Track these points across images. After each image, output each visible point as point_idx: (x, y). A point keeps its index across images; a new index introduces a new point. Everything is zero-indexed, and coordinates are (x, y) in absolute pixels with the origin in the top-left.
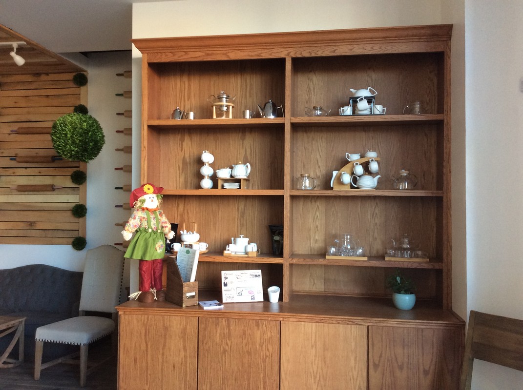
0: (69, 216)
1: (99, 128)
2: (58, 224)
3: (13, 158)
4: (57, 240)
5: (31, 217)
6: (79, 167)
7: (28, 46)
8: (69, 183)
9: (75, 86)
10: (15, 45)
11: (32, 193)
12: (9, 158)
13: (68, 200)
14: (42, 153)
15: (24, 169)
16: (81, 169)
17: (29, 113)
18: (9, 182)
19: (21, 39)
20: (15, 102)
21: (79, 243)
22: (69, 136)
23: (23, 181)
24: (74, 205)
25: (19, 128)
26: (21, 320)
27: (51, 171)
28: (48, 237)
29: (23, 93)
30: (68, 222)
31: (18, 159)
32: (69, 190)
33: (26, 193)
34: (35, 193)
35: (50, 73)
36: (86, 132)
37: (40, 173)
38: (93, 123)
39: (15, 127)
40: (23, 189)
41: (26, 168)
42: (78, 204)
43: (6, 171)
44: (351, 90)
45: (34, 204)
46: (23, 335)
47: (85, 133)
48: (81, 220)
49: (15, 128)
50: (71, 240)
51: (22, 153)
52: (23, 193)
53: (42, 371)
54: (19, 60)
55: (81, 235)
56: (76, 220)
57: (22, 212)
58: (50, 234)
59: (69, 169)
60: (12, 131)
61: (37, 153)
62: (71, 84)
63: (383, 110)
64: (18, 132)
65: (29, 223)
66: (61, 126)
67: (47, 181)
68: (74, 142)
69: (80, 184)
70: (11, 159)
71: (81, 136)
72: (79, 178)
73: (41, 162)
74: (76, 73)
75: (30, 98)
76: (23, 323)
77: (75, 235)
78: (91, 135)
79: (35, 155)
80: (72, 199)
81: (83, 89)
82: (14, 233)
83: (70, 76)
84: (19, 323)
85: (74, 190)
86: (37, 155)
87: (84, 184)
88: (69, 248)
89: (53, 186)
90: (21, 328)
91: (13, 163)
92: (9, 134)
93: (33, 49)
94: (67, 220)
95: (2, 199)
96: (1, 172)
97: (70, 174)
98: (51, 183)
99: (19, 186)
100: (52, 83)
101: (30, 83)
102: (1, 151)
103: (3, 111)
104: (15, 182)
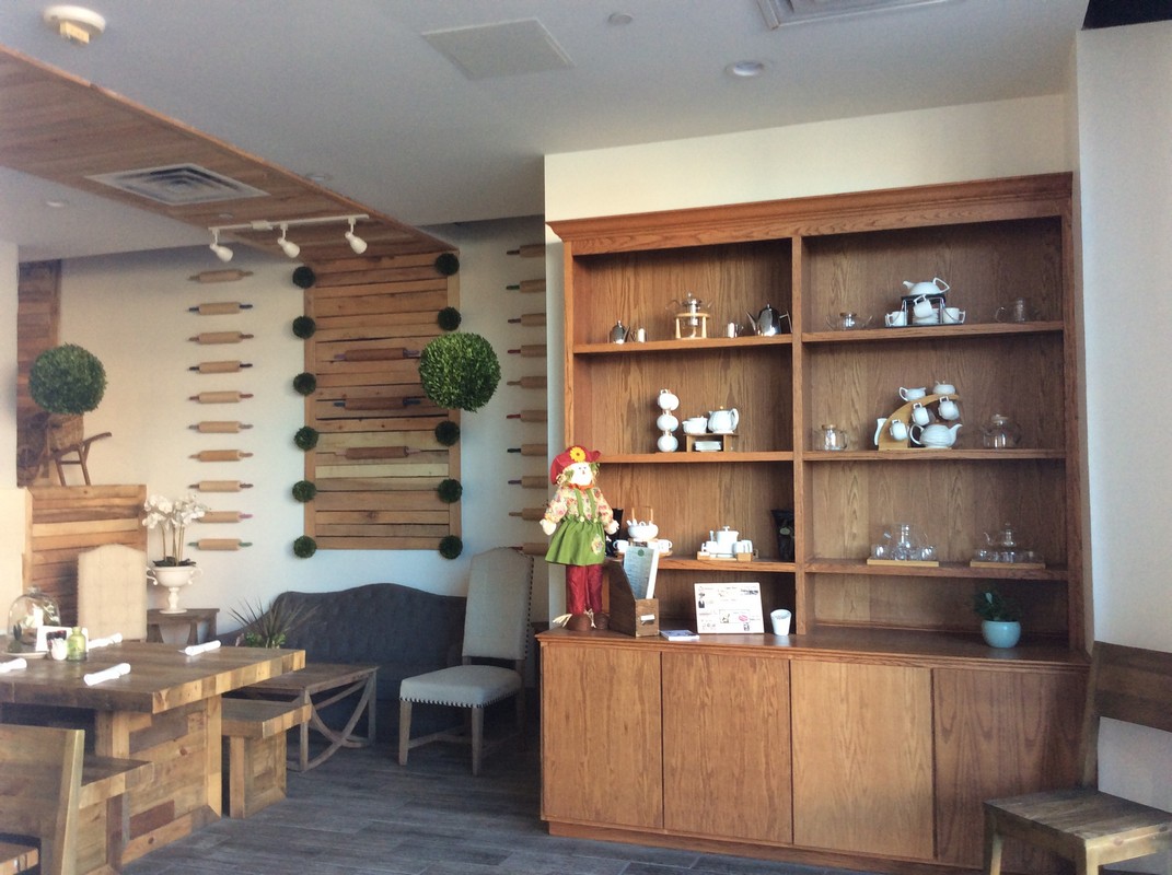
0: (432, 500)
1: (491, 354)
2: (415, 515)
3: (339, 403)
4: (414, 542)
5: (370, 502)
6: (446, 415)
7: (372, 220)
8: (431, 443)
9: (437, 275)
10: (352, 219)
11: (370, 461)
12: (334, 403)
13: (431, 473)
14: (386, 392)
15: (357, 420)
16: (451, 418)
17: (363, 324)
18: (335, 443)
19: (362, 211)
20: (340, 307)
21: (451, 547)
22: (446, 370)
23: (357, 441)
24: (441, 480)
25: (347, 351)
26: (372, 670)
27: (402, 423)
28: (398, 536)
29: (353, 290)
30: (430, 510)
31: (347, 404)
32: (432, 456)
33: (362, 461)
34: (377, 461)
35: (398, 255)
36: (471, 364)
37: (382, 426)
38: (482, 347)
39: (342, 349)
40: (356, 455)
41: (361, 418)
42: (447, 479)
43: (328, 424)
44: (906, 283)
45: (378, 481)
46: (375, 697)
47: (469, 365)
48: (452, 506)
49: (341, 352)
50: (437, 542)
51: (352, 393)
52: (355, 462)
53: (410, 751)
54: (359, 245)
55: (453, 533)
56: (445, 506)
57: (354, 494)
58: (401, 531)
59: (432, 419)
60: (336, 357)
61: (378, 393)
62: (432, 273)
63: (961, 316)
64: (345, 358)
65: (366, 514)
66: (434, 355)
67: (395, 440)
68: (453, 380)
69: (449, 445)
70: (337, 405)
71: (464, 370)
72: (449, 434)
73: (383, 409)
74: (440, 254)
75: (364, 298)
76: (375, 674)
77: (444, 532)
78: (480, 366)
79: (375, 396)
80: (437, 471)
81: (451, 280)
82: (343, 530)
83: (431, 258)
84: (368, 674)
85: (440, 455)
86: (380, 396)
87: (457, 444)
88: (433, 556)
89: (405, 448)
90: (372, 685)
91: (340, 412)
92: (332, 362)
93: (377, 223)
94: (429, 507)
95: (322, 472)
96: (317, 426)
97: (434, 427)
98: (402, 444)
99: (350, 449)
100: (400, 271)
101: (364, 272)
102: (318, 390)
103: (319, 323)
104: (343, 443)
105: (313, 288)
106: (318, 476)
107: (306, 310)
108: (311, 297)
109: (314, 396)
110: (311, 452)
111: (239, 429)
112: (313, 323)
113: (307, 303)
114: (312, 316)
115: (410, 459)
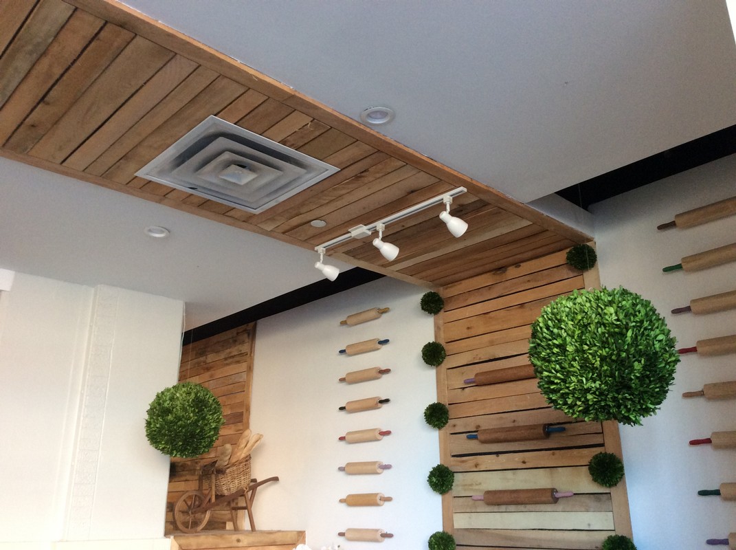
3: (472, 435)
6: (602, 445)
8: (586, 484)
10: (447, 198)
11: (512, 508)
12: (465, 435)
13: (590, 525)
14: (523, 419)
15: (494, 456)
16: (609, 449)
17: (492, 343)
18: (471, 485)
20: (468, 328)
23: (495, 482)
24: (603, 537)
25: (477, 375)
27: (545, 458)
29: (480, 309)
31: (481, 437)
32: (589, 502)
33: (503, 508)
34: (521, 508)
37: (524, 462)
39: (471, 373)
40: (498, 500)
41: (497, 453)
42: (613, 534)
43: (463, 462)
45: (522, 534)
49: (472, 376)
51: (487, 423)
52: (496, 508)
54: (457, 226)
59: (585, 451)
60: (466, 382)
61: (514, 421)
62: (565, 273)
67: (539, 480)
69: (610, 486)
70: (470, 438)
72: (609, 471)
74: (572, 247)
79: (512, 425)
80: (598, 522)
81: (589, 276)
83: (561, 257)
85: (599, 500)
86: (516, 424)
87: (619, 484)
89: (553, 491)
91: (474, 446)
92: (463, 388)
93: (484, 204)
95: (461, 522)
96: (453, 465)
97: (586, 461)
98: (549, 486)
99: (488, 493)
100: (527, 278)
101: (489, 287)
102: (451, 422)
103: (449, 348)
104: (480, 484)
105: (442, 313)
106: (456, 526)
107: (436, 337)
108: (441, 322)
109: (448, 429)
110: (449, 496)
111: (379, 470)
112: (443, 349)
113: (437, 328)
114: (442, 342)
115: (559, 506)
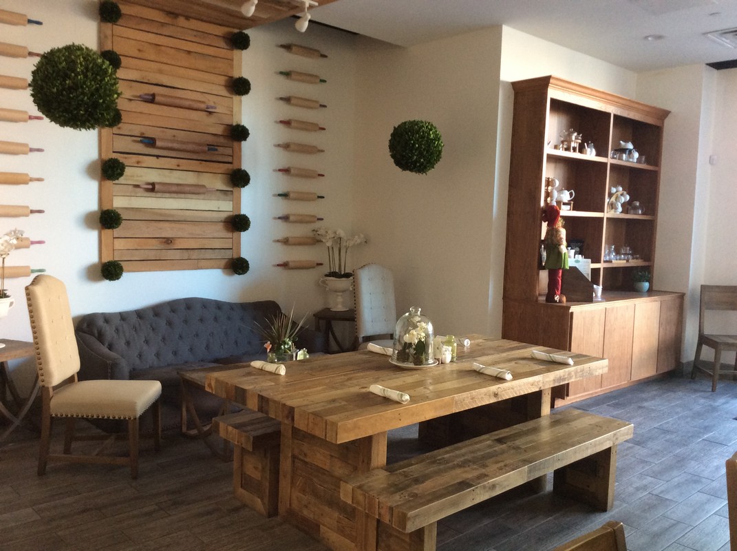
0: (220, 230)
2: (205, 241)
4: (203, 263)
5: (168, 231)
6: (231, 163)
8: (219, 183)
11: (167, 195)
12: (132, 138)
13: (219, 208)
15: (155, 158)
17: (160, 71)
18: (133, 176)
21: (238, 266)
24: (228, 214)
27: (194, 165)
28: (192, 259)
29: (153, 38)
30: (218, 237)
32: (221, 195)
35: (193, 18)
37: (178, 166)
39: (139, 90)
40: (152, 188)
41: (158, 157)
43: (126, 158)
44: (621, 142)
45: (172, 212)
48: (235, 235)
50: (223, 263)
56: (230, 235)
57: (153, 224)
58: (195, 255)
59: (221, 165)
60: (134, 96)
61: (174, 136)
65: (163, 240)
67: (188, 179)
77: (228, 255)
80: (225, 207)
81: (239, 53)
83: (221, 31)
85: (226, 194)
86: (175, 139)
91: (138, 147)
92: (130, 100)
94: (216, 235)
95: (120, 202)
97: (223, 171)
98: (197, 183)
100: (195, 33)
101: (163, 24)
102: (120, 125)
104: (141, 176)
105: (111, 24)
106: (116, 205)
108: (109, 32)
109: (111, 131)
110: (109, 182)
113: (104, 36)
115: (201, 196)
